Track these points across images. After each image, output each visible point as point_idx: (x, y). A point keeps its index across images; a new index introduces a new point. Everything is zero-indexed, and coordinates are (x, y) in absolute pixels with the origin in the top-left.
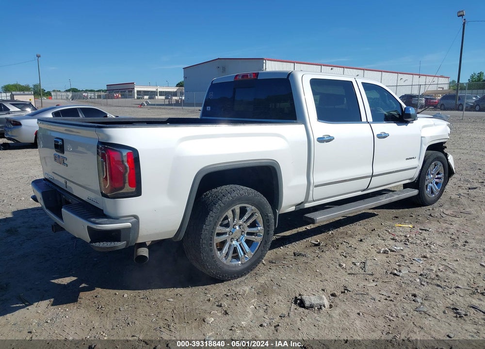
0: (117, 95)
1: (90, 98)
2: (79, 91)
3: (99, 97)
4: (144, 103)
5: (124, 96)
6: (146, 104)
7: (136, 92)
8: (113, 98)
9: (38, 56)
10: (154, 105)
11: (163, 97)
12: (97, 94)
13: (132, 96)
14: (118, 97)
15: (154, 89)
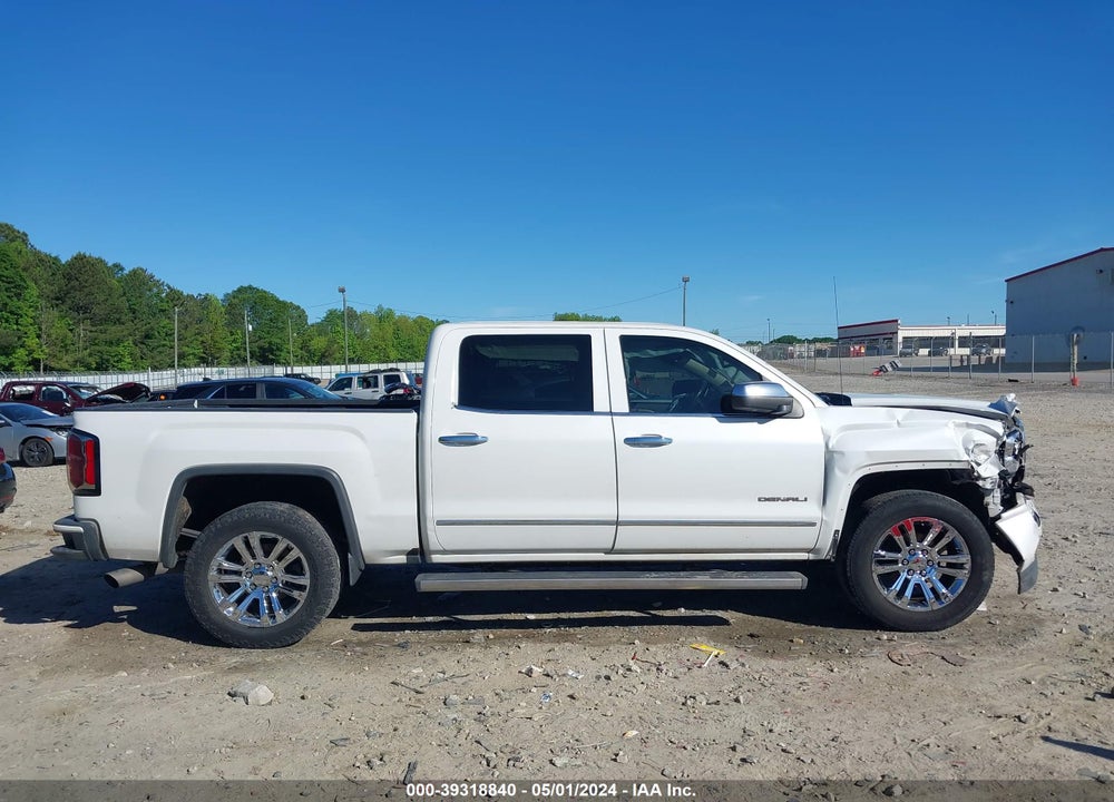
0: (857, 347)
1: (800, 356)
2: (800, 341)
3: (820, 353)
4: (887, 365)
5: (873, 350)
6: (890, 369)
7: (900, 339)
8: (847, 354)
9: (686, 280)
10: (909, 370)
11: (966, 351)
12: (812, 347)
13: (891, 350)
14: (858, 354)
15: (947, 333)
